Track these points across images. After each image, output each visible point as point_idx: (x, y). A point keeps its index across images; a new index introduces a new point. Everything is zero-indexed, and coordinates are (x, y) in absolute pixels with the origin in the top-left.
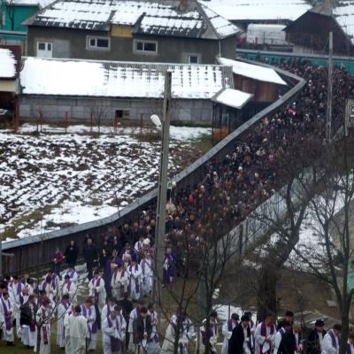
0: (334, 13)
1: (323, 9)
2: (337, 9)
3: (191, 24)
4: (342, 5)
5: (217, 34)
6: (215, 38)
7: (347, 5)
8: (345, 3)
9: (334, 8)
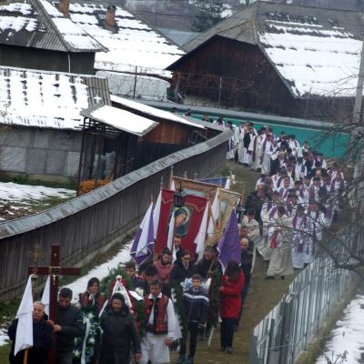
0: (262, 40)
1: (242, 32)
2: (267, 35)
3: (17, 23)
4: (274, 31)
5: (65, 44)
6: (62, 48)
7: (282, 31)
8: (278, 28)
9: (262, 33)
